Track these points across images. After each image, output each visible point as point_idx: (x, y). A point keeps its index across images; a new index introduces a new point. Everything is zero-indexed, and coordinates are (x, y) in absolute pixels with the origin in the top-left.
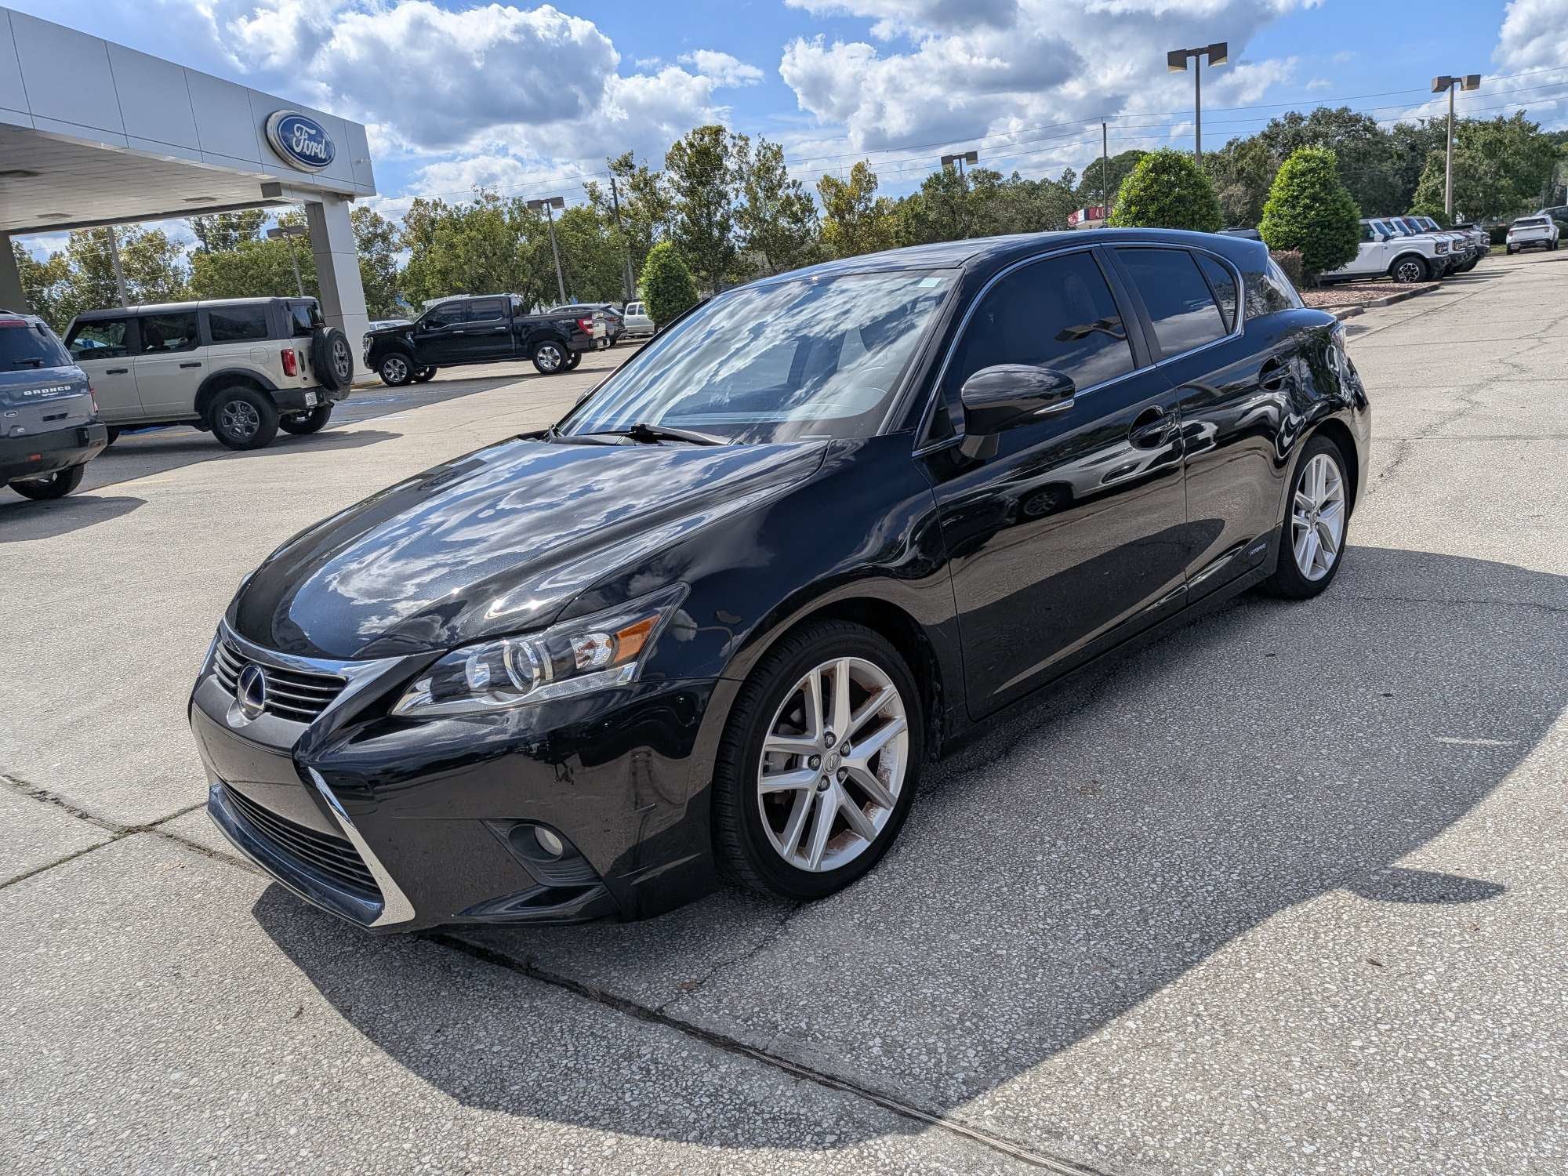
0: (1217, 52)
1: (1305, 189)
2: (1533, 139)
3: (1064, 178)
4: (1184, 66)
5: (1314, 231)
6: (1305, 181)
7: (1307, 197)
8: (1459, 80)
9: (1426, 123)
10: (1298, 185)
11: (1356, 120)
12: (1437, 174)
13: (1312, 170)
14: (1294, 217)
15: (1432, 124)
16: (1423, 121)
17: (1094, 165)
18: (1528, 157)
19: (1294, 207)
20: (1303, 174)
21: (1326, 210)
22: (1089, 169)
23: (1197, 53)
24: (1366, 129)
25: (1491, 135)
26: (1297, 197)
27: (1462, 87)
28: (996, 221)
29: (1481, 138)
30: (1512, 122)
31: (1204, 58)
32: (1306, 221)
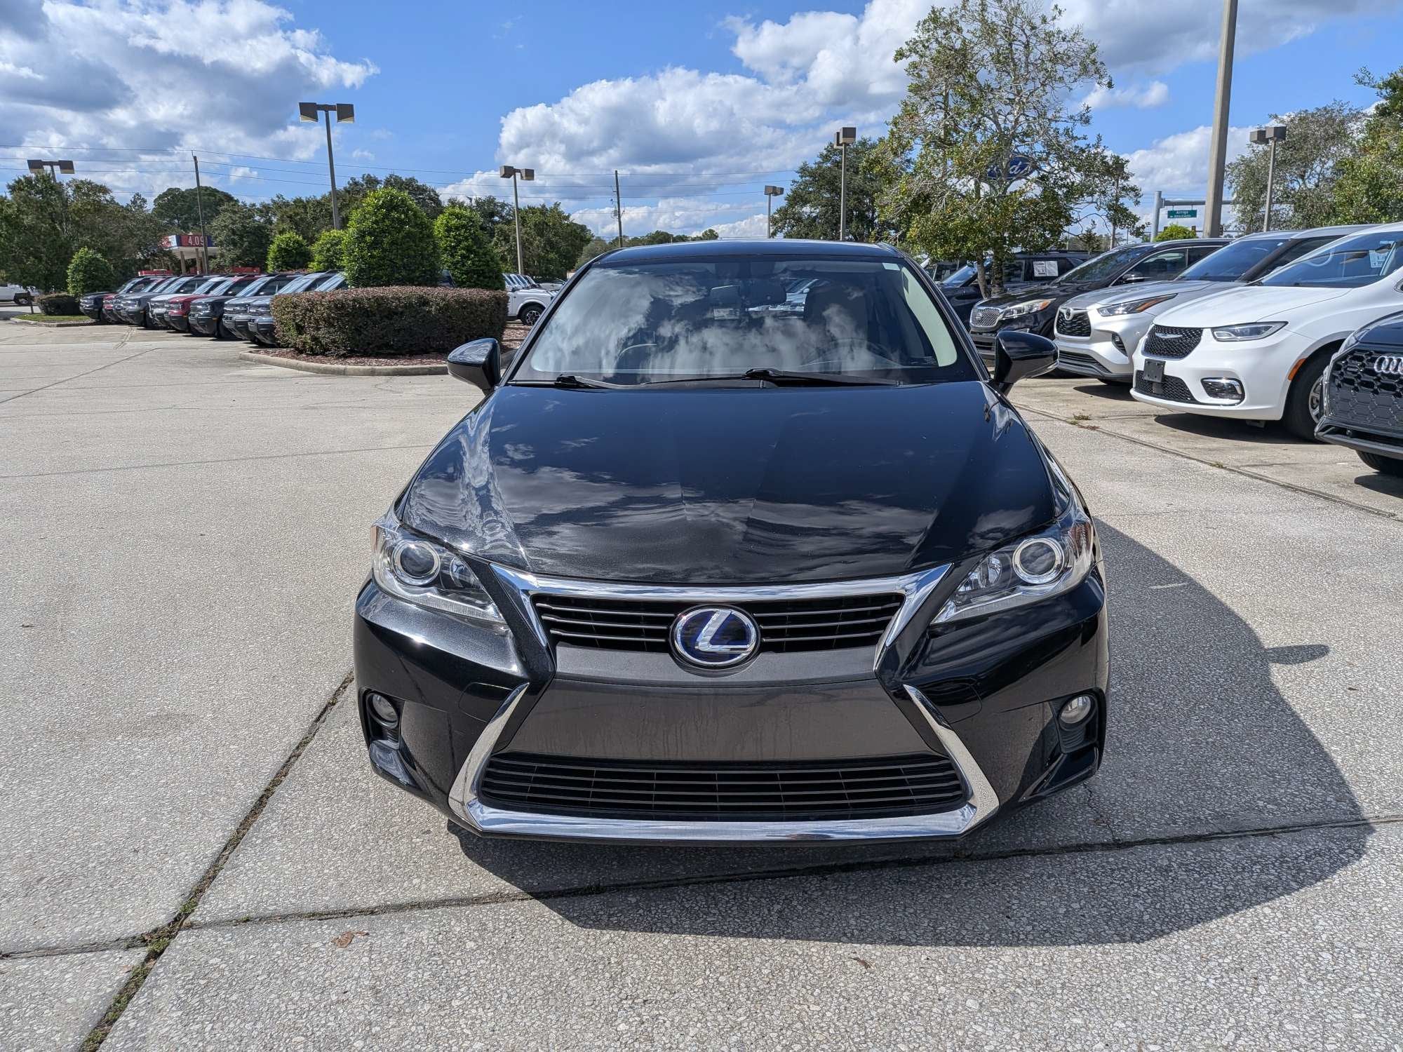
0: (345, 112)
1: (460, 242)
2: (568, 225)
3: (134, 202)
4: (315, 118)
5: (472, 277)
6: (460, 235)
7: (463, 249)
8: (519, 171)
9: (473, 201)
10: (454, 237)
11: (422, 190)
12: (503, 243)
13: (463, 226)
14: (455, 264)
15: (477, 202)
16: (471, 199)
17: (165, 194)
18: (565, 239)
19: (452, 256)
20: (457, 228)
21: (479, 261)
22: (160, 197)
23: (327, 108)
24: (431, 199)
25: (537, 218)
26: (454, 247)
27: (522, 177)
28: (107, 235)
29: (532, 220)
30: (551, 210)
31: (333, 115)
32: (465, 268)
